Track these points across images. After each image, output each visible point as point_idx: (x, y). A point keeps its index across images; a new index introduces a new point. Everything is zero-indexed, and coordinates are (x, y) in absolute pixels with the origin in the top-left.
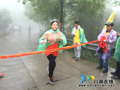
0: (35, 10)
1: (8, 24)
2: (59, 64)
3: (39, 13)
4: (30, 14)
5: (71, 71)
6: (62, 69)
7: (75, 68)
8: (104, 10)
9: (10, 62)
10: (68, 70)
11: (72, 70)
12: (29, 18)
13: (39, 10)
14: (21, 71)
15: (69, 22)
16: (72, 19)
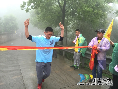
0: (38, 18)
1: (14, 30)
2: (56, 73)
3: (43, 21)
4: (35, 22)
5: (66, 81)
6: (57, 78)
7: (72, 77)
8: (106, 19)
9: (8, 67)
10: (63, 79)
11: (68, 80)
12: (33, 25)
13: (42, 18)
14: (16, 77)
15: (72, 30)
16: (74, 27)
